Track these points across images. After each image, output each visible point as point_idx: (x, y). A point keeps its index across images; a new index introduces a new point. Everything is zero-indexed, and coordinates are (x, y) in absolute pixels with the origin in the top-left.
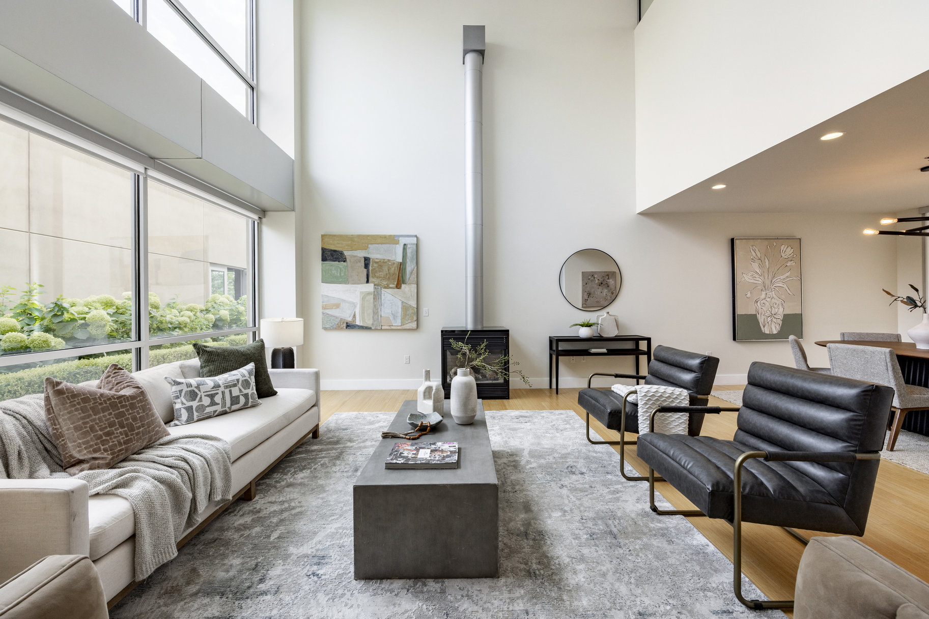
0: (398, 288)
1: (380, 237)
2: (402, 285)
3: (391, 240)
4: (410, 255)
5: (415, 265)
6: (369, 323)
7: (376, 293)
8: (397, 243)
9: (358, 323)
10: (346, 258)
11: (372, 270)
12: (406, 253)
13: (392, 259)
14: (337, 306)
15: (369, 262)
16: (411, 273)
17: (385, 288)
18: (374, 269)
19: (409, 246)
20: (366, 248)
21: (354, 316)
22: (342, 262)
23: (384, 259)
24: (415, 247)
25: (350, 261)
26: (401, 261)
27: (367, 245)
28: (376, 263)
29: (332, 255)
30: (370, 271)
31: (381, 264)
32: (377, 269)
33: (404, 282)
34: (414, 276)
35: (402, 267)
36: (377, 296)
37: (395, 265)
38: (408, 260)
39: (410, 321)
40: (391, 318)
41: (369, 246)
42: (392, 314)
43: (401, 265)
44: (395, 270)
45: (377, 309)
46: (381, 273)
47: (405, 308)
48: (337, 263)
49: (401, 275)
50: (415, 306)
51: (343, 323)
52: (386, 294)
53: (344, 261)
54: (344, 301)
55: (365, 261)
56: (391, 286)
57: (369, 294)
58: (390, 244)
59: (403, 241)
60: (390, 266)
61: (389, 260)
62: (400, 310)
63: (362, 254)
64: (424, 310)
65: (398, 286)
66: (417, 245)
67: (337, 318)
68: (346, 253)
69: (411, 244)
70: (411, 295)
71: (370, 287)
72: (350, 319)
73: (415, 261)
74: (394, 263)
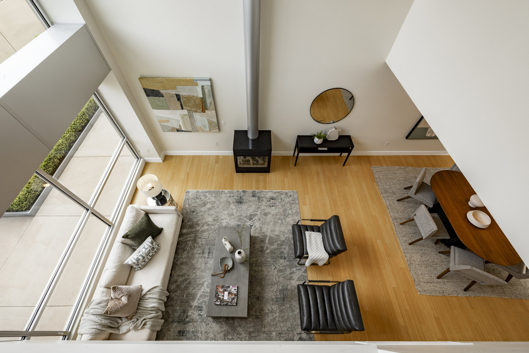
0: (204, 112)
1: (183, 81)
2: (206, 111)
3: (192, 82)
4: (208, 93)
5: (212, 99)
6: (190, 129)
7: (189, 115)
8: (197, 85)
9: (183, 129)
10: (163, 95)
11: (183, 102)
12: (205, 92)
13: (195, 95)
14: (168, 121)
15: (180, 97)
16: (211, 104)
17: (195, 112)
18: (185, 101)
19: (205, 87)
20: (175, 88)
21: (180, 126)
22: (161, 97)
23: (190, 96)
24: (210, 88)
25: (166, 96)
26: (202, 96)
27: (174, 86)
28: (185, 98)
29: (152, 93)
30: (182, 103)
31: (189, 98)
32: (187, 101)
33: (207, 109)
34: (213, 105)
35: (203, 100)
36: (191, 117)
37: (198, 99)
38: (206, 96)
39: (214, 129)
40: (203, 127)
41: (177, 87)
42: (203, 125)
43: (202, 99)
44: (199, 102)
45: (193, 123)
46: (190, 104)
47: (210, 123)
48: (157, 97)
49: (203, 105)
50: (216, 122)
51: (175, 129)
52: (196, 116)
53: (163, 97)
54: (171, 119)
55: (177, 97)
56: (198, 111)
57: (185, 115)
58: (192, 85)
59: (200, 83)
60: (195, 100)
61: (193, 96)
62: (207, 123)
63: (173, 92)
64: (222, 122)
65: (203, 111)
66: (212, 86)
67: (170, 127)
68: (162, 91)
69: (207, 86)
70: (213, 116)
71: (185, 112)
72: (178, 127)
73: (212, 97)
74: (197, 98)
